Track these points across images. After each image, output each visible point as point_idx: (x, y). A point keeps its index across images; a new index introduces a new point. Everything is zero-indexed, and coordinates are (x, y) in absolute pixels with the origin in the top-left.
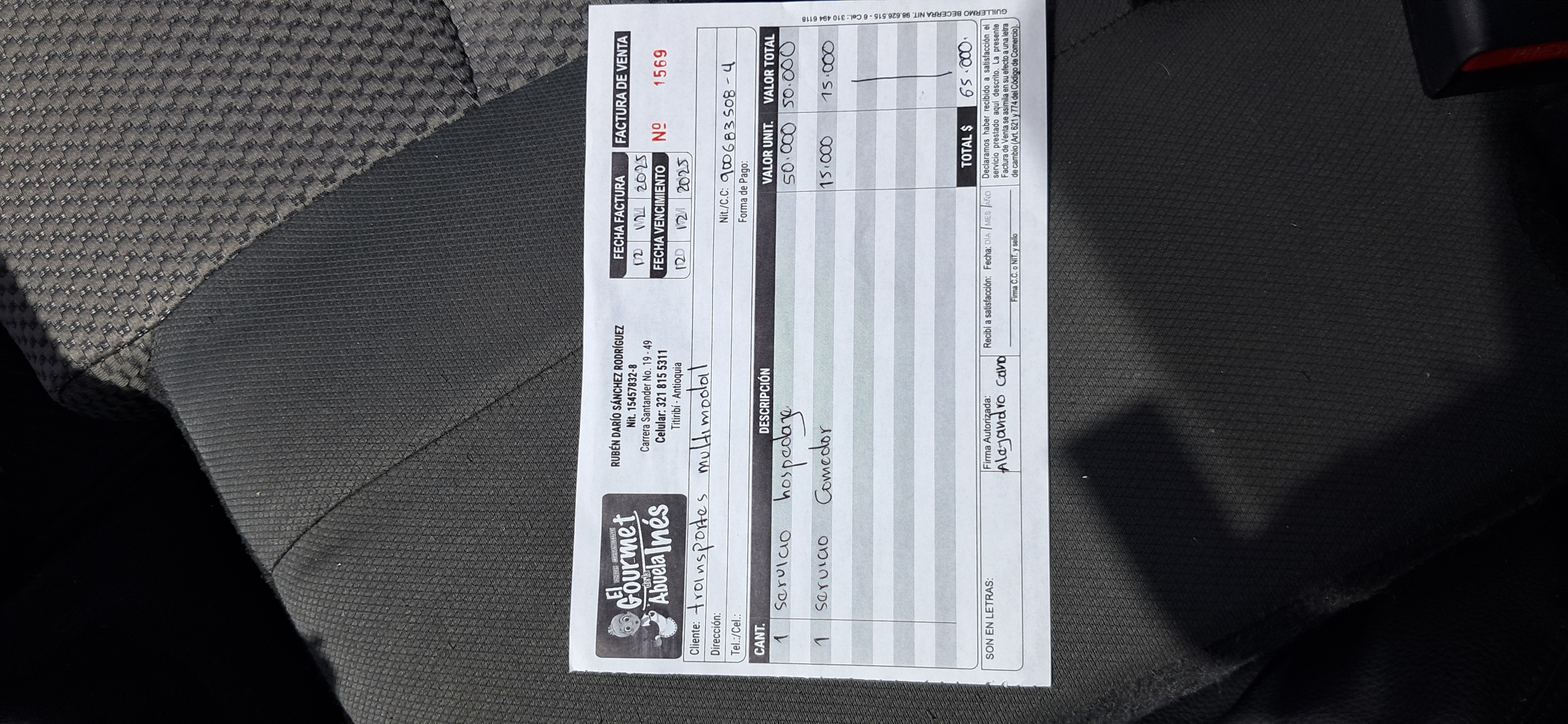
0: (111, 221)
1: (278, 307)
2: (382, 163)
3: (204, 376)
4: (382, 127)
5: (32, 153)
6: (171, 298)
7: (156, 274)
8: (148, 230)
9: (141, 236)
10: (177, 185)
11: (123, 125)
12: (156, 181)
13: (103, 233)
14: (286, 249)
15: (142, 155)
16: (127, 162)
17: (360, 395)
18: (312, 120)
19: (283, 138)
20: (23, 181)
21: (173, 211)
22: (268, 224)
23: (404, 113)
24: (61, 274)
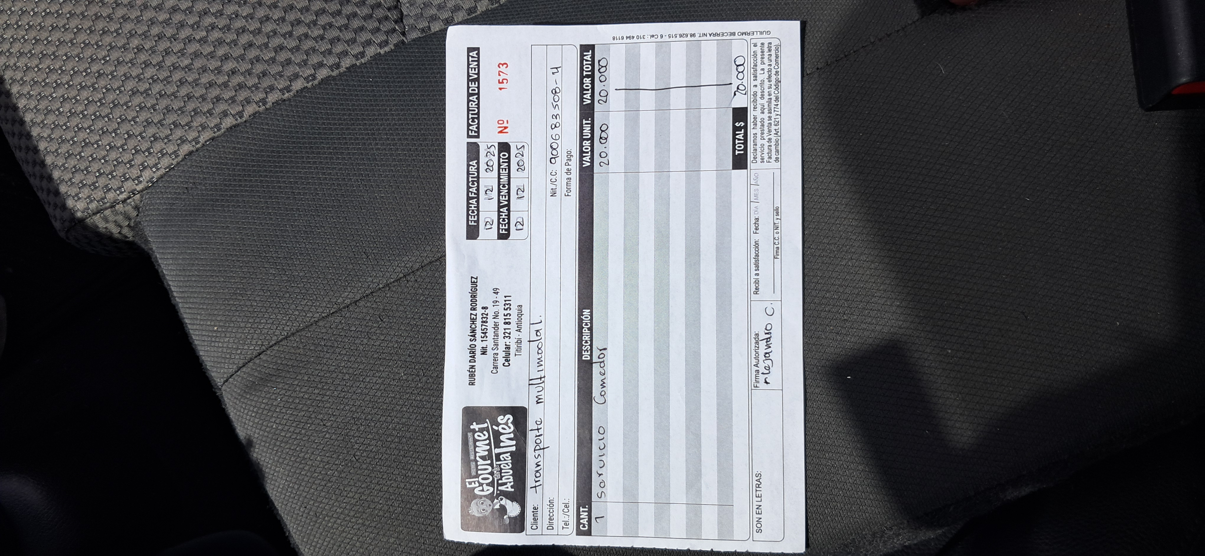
0: (115, 106)
1: (240, 186)
2: (328, 80)
3: (179, 233)
4: (330, 52)
5: (57, 46)
6: (158, 169)
7: (148, 150)
8: (144, 116)
9: (138, 120)
10: (168, 83)
11: (130, 32)
12: (152, 78)
13: (109, 114)
14: (249, 141)
15: (143, 57)
16: (131, 61)
17: (300, 262)
18: (276, 41)
19: (252, 53)
20: (49, 67)
21: (163, 103)
22: (237, 120)
23: (347, 42)
24: (74, 142)
